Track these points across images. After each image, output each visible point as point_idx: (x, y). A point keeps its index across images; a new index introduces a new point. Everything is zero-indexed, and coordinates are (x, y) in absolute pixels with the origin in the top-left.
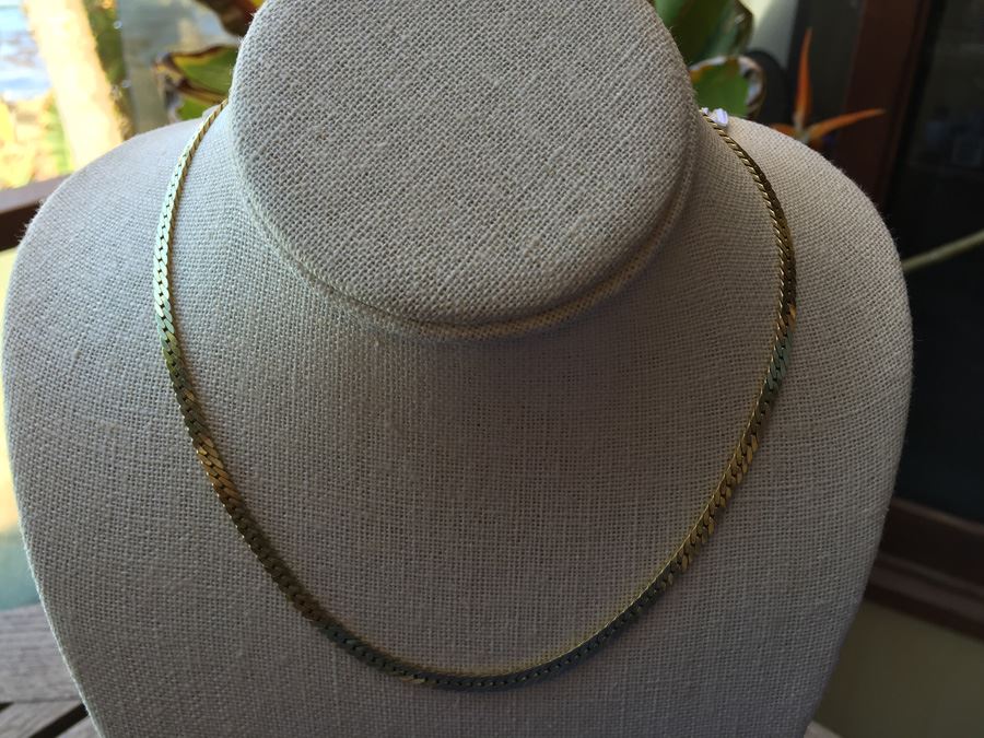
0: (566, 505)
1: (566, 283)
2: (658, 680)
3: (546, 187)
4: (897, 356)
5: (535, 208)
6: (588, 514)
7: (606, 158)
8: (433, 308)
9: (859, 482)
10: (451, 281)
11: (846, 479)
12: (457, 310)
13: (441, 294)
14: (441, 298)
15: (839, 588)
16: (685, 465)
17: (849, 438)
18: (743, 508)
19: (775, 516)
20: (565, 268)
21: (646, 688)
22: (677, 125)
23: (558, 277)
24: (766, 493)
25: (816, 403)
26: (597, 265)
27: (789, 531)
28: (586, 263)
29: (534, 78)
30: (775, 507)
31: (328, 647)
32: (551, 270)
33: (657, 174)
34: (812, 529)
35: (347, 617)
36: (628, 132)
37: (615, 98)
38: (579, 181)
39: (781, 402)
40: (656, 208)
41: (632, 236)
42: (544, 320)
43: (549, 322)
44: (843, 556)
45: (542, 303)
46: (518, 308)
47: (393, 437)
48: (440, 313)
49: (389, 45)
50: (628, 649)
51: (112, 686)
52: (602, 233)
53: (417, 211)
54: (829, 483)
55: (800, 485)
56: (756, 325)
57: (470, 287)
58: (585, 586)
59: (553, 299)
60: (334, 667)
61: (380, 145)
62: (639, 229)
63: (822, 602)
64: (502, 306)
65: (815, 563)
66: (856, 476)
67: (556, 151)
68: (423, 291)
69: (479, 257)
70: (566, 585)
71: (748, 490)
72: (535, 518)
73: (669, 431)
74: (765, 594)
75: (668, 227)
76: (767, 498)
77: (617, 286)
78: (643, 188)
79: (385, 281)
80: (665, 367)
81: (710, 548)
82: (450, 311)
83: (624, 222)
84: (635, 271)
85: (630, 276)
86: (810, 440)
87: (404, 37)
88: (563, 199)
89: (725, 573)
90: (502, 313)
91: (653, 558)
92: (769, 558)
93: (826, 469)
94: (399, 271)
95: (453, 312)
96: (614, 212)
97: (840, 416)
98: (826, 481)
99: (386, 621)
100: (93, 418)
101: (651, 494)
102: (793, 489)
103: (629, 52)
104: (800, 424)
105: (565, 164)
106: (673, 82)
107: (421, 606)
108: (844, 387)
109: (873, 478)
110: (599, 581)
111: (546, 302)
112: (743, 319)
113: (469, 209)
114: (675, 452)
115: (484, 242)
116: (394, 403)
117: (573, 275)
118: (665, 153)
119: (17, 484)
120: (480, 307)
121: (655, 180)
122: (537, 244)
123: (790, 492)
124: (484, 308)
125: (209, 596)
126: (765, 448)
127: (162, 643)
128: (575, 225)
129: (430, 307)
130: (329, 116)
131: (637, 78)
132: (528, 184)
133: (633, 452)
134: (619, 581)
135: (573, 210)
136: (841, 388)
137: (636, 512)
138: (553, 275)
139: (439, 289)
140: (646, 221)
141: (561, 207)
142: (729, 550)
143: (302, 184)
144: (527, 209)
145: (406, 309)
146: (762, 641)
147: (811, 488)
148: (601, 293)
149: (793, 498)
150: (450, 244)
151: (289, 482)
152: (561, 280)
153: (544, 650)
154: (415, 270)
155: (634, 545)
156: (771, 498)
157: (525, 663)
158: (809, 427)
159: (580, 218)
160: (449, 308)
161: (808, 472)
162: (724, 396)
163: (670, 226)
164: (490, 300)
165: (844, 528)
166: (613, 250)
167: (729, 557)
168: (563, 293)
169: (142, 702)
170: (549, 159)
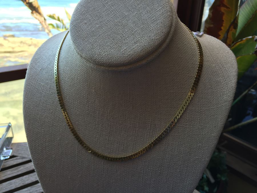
0: (133, 118)
1: (130, 59)
2: (152, 169)
3: (131, 37)
4: (229, 95)
5: (127, 42)
6: (138, 121)
7: (147, 32)
8: (99, 61)
9: (212, 126)
10: (104, 56)
11: (208, 125)
12: (104, 62)
13: (101, 58)
14: (101, 59)
15: (203, 155)
16: (164, 113)
17: (211, 114)
18: (178, 127)
19: (187, 131)
20: (130, 55)
21: (148, 170)
22: (167, 26)
23: (128, 57)
24: (185, 125)
25: (202, 104)
26: (138, 56)
27: (190, 136)
28: (136, 55)
29: (135, 13)
30: (187, 129)
31: (76, 141)
32: (127, 55)
33: (158, 37)
34: (197, 137)
35: (81, 136)
36: (154, 27)
37: (153, 19)
38: (139, 37)
39: (192, 102)
40: (156, 44)
41: (148, 50)
42: (125, 67)
43: (126, 68)
44: (205, 146)
45: (124, 63)
46: (118, 63)
47: (95, 94)
48: (101, 62)
49: (105, 5)
50: (144, 158)
51: (33, 141)
52: (141, 49)
53: (101, 40)
54: (203, 125)
55: (195, 124)
56: (188, 80)
57: (108, 57)
58: (135, 140)
59: (126, 62)
60: (77, 147)
61: (98, 26)
62: (151, 49)
63: (198, 158)
64: (114, 62)
65: (197, 146)
66: (211, 125)
67: (135, 30)
68: (98, 57)
69: (112, 51)
70: (131, 138)
71: (180, 123)
72: (125, 120)
73: (160, 104)
74: (182, 152)
75: (160, 50)
76: (185, 126)
77: (144, 62)
78: (154, 39)
79: (90, 54)
80: (160, 87)
81: (168, 136)
82: (103, 62)
83: (147, 46)
84: (149, 59)
85: (148, 60)
86: (199, 113)
87: (109, 4)
88: (134, 40)
89: (172, 144)
90: (114, 64)
91: (153, 136)
92: (184, 142)
93: (203, 121)
94: (94, 52)
95: (103, 63)
96: (145, 44)
97: (209, 108)
98: (202, 124)
99: (89, 138)
100: (40, 83)
101: (154, 119)
102: (193, 125)
103: (159, 9)
104: (197, 108)
105: (137, 33)
106: (168, 16)
107: (97, 136)
108: (211, 101)
109: (216, 126)
110: (139, 139)
111: (125, 63)
112: (184, 78)
113: (112, 41)
114: (161, 109)
115: (114, 48)
116: (95, 86)
117: (132, 57)
118: (162, 32)
119: (24, 94)
120: (109, 62)
121: (157, 38)
122: (125, 50)
123: (192, 126)
124: (110, 62)
125: (54, 125)
126: (186, 113)
127: (44, 133)
128: (135, 46)
129: (98, 61)
130: (89, 19)
131: (160, 15)
132: (127, 36)
133: (150, 107)
134: (144, 140)
135: (135, 43)
136: (210, 101)
137: (150, 123)
138: (127, 57)
139: (101, 57)
140: (153, 47)
141: (133, 42)
142: (173, 138)
143: (79, 33)
144: (125, 42)
145: (94, 61)
146: (180, 165)
147: (198, 126)
148: (140, 63)
149: (192, 127)
150: (106, 48)
151: (73, 102)
152: (129, 58)
153: (124, 154)
154: (97, 52)
155: (149, 132)
156: (186, 126)
157: (119, 156)
158: (199, 109)
159: (137, 45)
160: (103, 61)
161: (197, 121)
162: (176, 97)
163: (161, 50)
164: (112, 61)
165: (206, 138)
166: (143, 53)
167: (173, 140)
168: (129, 61)
169: (38, 146)
170: (133, 31)
